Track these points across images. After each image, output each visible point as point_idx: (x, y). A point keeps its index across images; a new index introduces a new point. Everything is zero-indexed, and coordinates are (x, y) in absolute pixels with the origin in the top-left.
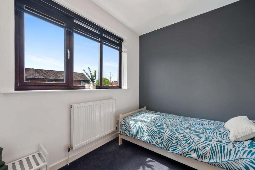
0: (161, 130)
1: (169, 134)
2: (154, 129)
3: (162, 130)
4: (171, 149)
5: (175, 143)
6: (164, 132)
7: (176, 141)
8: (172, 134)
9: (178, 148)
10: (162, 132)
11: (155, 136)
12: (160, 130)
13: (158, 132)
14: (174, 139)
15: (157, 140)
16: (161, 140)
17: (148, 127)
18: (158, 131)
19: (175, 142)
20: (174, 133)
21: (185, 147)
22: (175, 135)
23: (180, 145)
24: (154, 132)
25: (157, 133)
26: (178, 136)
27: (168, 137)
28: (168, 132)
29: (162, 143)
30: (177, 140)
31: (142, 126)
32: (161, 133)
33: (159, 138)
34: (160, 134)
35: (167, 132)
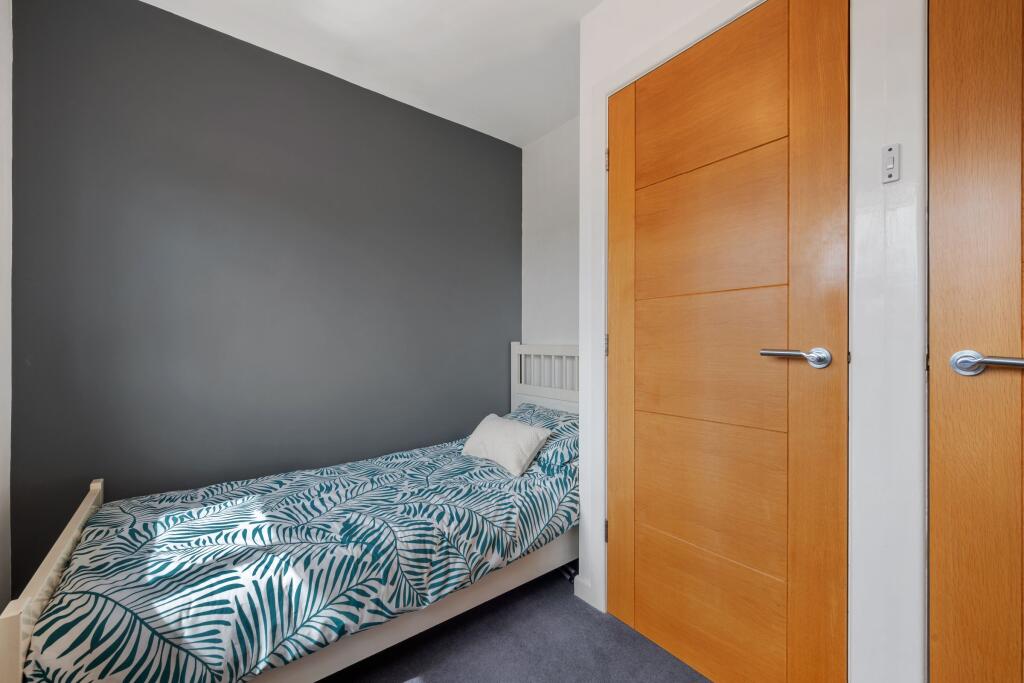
0: (376, 540)
1: (412, 538)
2: (346, 556)
3: (378, 537)
4: (430, 592)
5: (442, 557)
6: (392, 544)
7: (441, 549)
8: (422, 532)
9: (454, 570)
10: (383, 547)
11: (361, 584)
12: (372, 543)
13: (368, 558)
14: (435, 544)
15: (374, 596)
16: (392, 583)
17: (307, 563)
18: (366, 552)
19: (439, 553)
20: (423, 526)
21: (472, 551)
22: (433, 528)
23: (457, 555)
24: (352, 566)
25: (365, 563)
26: (439, 526)
27: (415, 551)
28: (405, 536)
29: (396, 595)
30: (445, 544)
31: (270, 581)
32: (384, 552)
33: (383, 581)
34: (383, 559)
35: (399, 535)
